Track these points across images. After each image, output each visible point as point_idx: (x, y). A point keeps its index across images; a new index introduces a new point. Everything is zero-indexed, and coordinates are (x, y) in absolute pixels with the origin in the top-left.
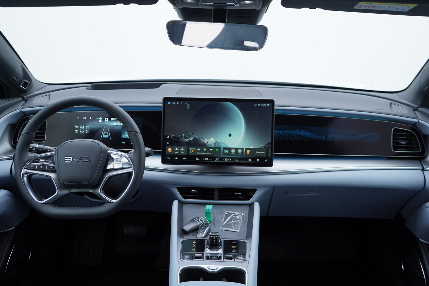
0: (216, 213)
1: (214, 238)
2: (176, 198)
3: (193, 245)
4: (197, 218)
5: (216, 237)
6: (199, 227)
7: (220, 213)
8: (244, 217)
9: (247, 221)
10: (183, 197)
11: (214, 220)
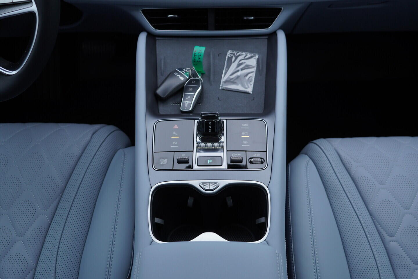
0: (211, 56)
1: (210, 123)
2: (142, 29)
3: (174, 133)
4: (179, 69)
5: (212, 122)
6: (183, 88)
7: (219, 55)
8: (260, 62)
9: (265, 69)
10: (154, 27)
11: (209, 70)
